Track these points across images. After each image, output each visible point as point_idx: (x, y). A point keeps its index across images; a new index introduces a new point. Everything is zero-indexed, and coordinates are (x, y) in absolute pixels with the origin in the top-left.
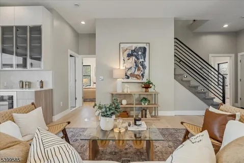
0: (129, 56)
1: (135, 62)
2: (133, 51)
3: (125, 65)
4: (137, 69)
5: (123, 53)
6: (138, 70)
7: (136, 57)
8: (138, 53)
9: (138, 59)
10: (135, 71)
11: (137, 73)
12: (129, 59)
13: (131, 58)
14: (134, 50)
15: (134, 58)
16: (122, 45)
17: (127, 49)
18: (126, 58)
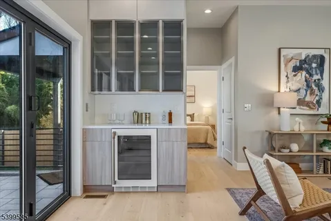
0: (296, 69)
1: (306, 81)
2: (303, 62)
3: (289, 85)
4: (308, 92)
5: (286, 65)
6: (311, 94)
7: (308, 72)
8: (310, 65)
9: (311, 75)
10: (306, 95)
11: (308, 99)
12: (295, 76)
13: (299, 74)
14: (305, 60)
15: (304, 73)
16: (284, 52)
17: (292, 58)
18: (291, 74)
